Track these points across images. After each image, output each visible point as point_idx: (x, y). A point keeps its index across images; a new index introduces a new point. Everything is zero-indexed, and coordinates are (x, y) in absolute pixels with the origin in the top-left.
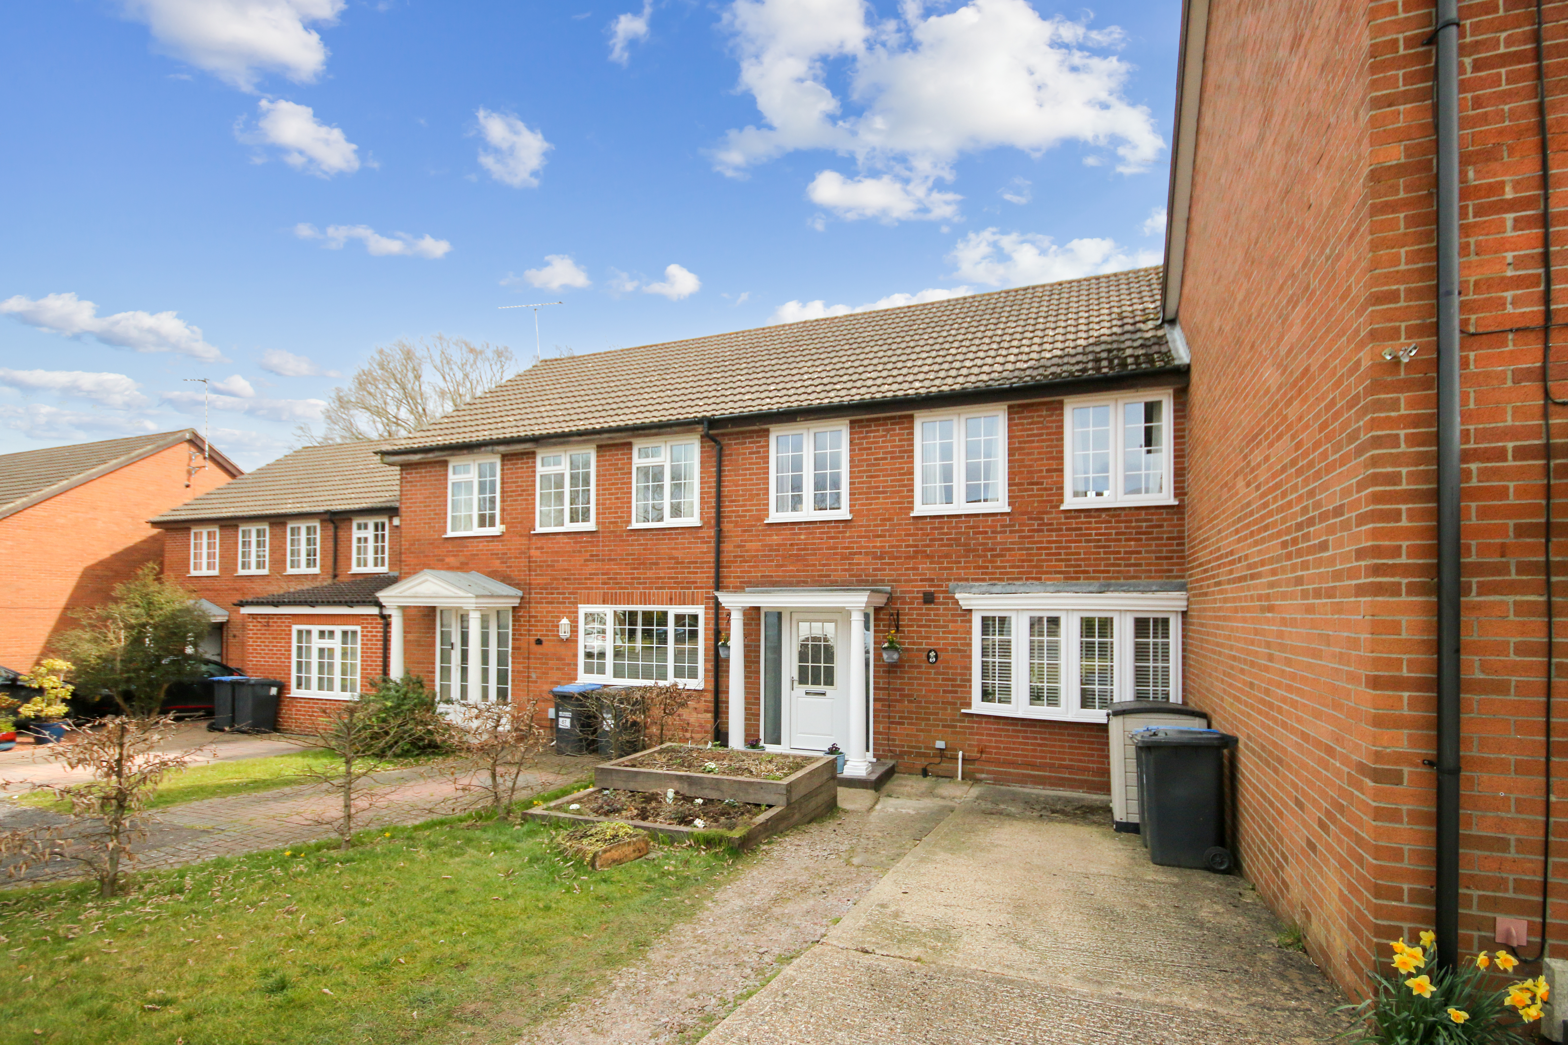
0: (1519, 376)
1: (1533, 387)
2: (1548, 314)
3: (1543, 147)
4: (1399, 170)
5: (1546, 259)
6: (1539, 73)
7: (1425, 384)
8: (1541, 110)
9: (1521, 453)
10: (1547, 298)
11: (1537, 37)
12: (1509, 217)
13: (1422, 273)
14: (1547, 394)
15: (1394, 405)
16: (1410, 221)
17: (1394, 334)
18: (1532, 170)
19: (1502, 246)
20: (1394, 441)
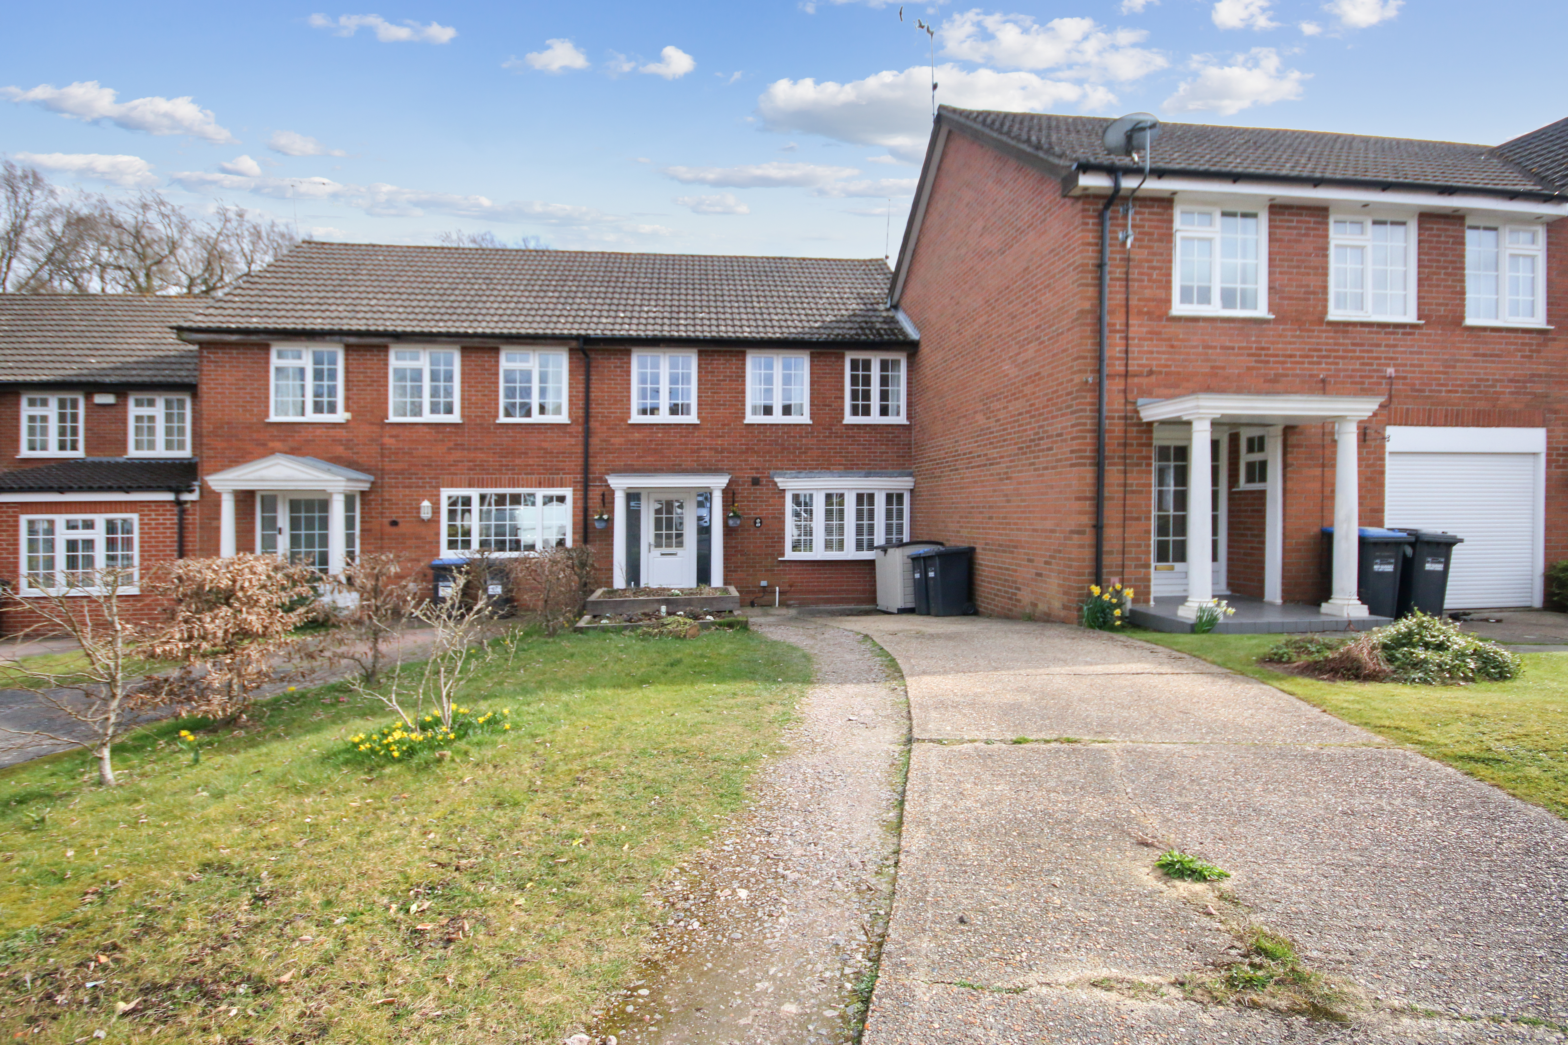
0: (1119, 391)
1: (1122, 395)
2: (1127, 371)
3: (1127, 313)
4: (1088, 312)
5: (1127, 352)
6: (1127, 286)
7: (1094, 391)
8: (1127, 299)
9: (1120, 418)
10: (1127, 365)
11: (1127, 273)
12: (1118, 335)
13: (1095, 351)
14: (1126, 398)
15: (1085, 397)
16: (1091, 331)
17: (1085, 371)
18: (1123, 320)
19: (1116, 345)
20: (1084, 410)
